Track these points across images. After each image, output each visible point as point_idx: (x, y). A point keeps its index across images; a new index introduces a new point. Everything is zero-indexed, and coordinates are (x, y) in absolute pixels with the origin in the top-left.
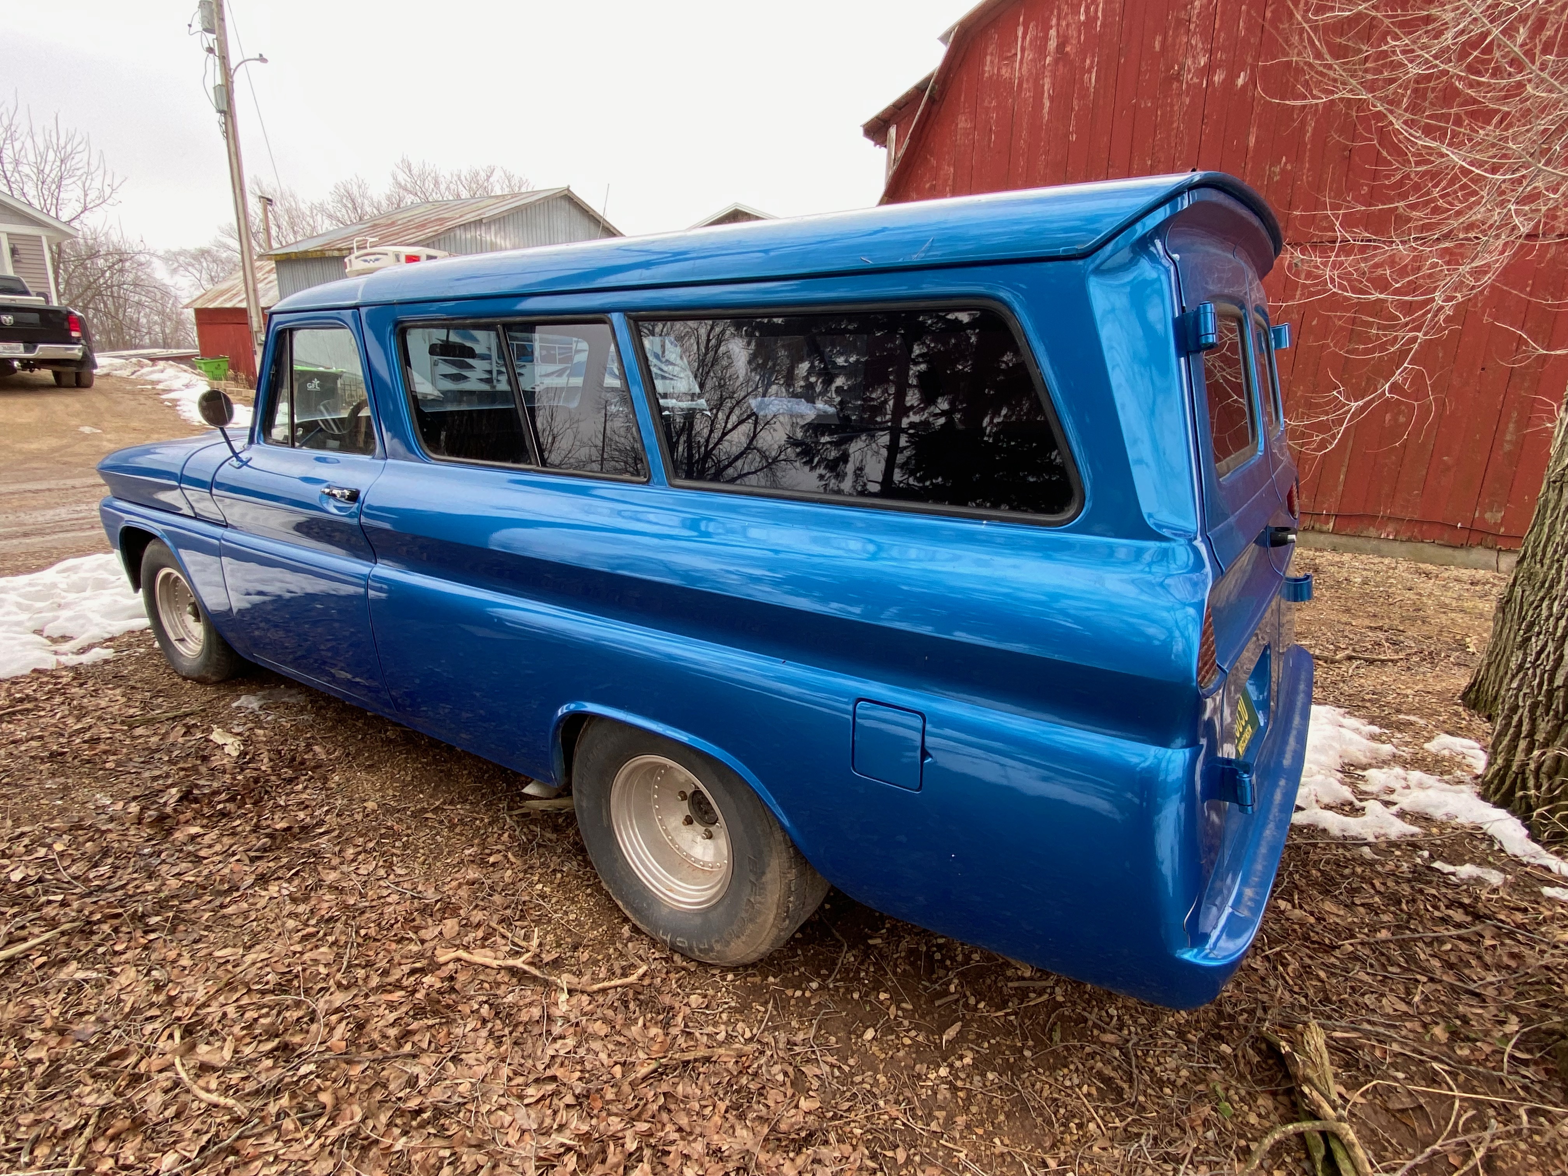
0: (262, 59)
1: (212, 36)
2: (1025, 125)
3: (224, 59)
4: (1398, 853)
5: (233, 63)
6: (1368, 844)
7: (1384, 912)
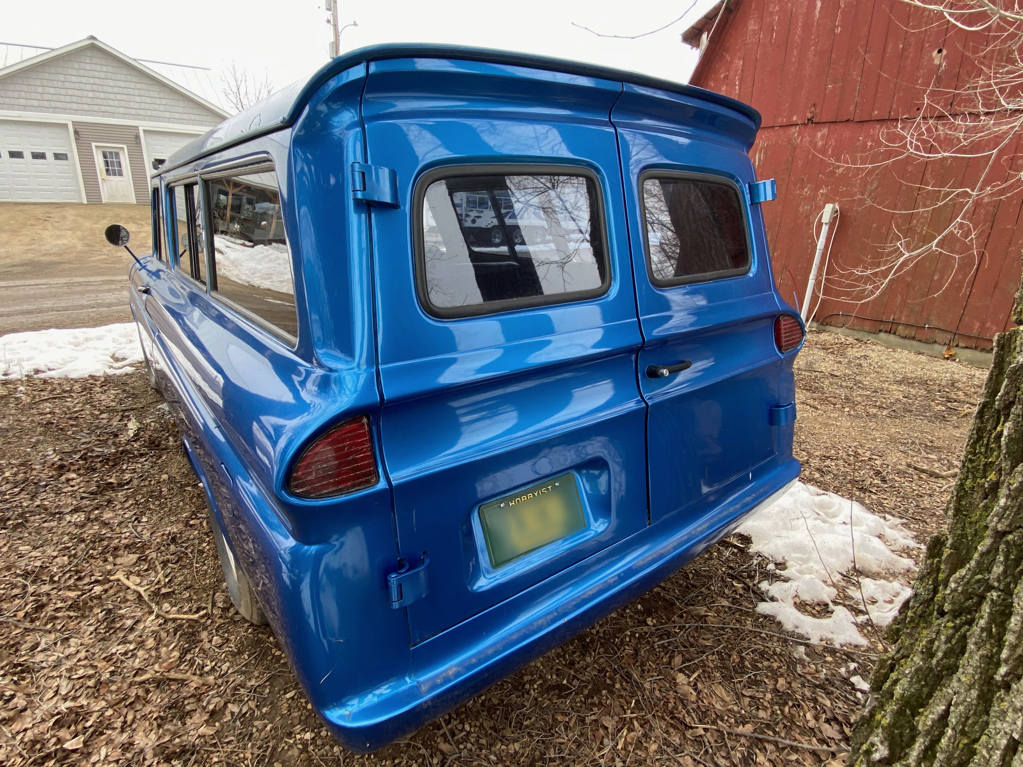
0: (355, 24)
1: (331, 13)
2: (800, 24)
3: (335, 26)
4: (829, 659)
5: (340, 29)
6: (807, 645)
7: (765, 709)
